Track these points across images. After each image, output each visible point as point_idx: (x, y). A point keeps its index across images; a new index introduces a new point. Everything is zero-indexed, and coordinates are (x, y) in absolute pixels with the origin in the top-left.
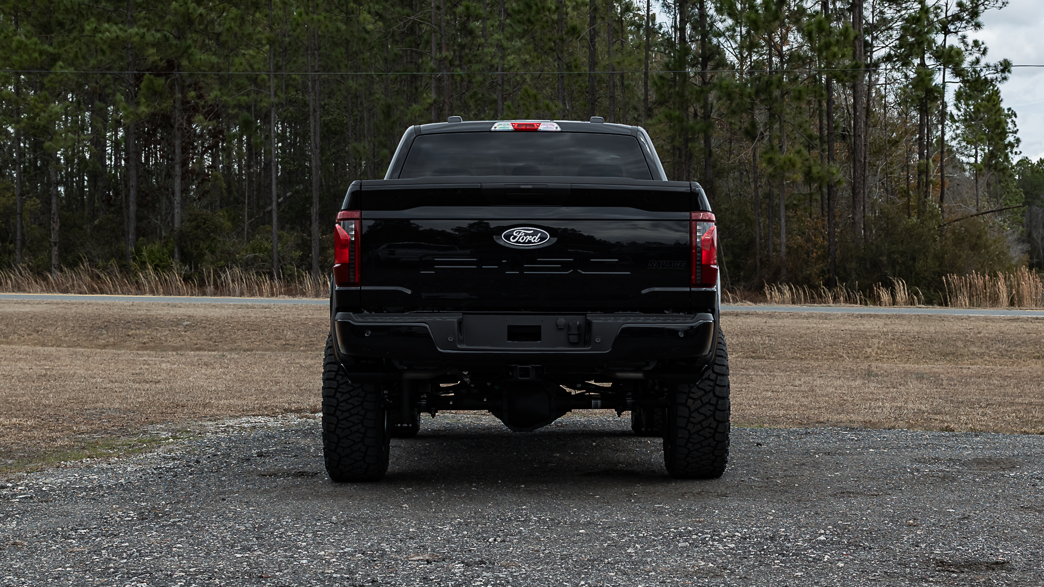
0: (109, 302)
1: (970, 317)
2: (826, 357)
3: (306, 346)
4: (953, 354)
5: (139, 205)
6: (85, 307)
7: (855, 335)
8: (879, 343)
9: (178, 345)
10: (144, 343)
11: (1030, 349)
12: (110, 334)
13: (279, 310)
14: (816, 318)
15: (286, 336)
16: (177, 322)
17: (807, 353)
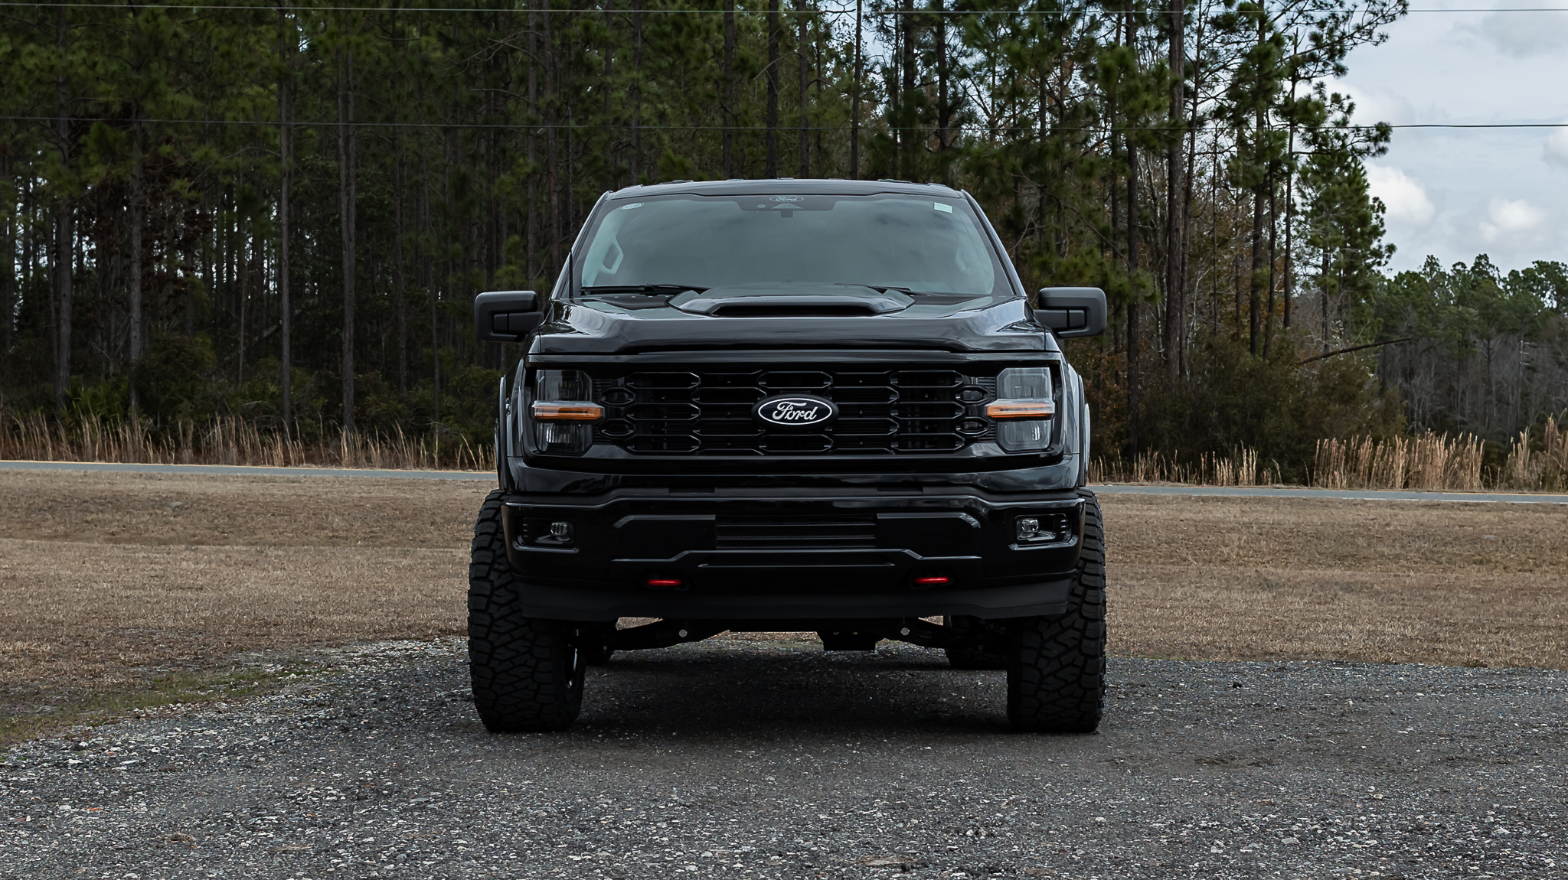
0: (48, 471)
1: (1366, 502)
2: (1161, 560)
3: (365, 539)
4: (1353, 556)
5: (74, 325)
6: (12, 478)
7: (1203, 526)
8: (1239, 539)
9: (166, 536)
10: (113, 534)
11: (1467, 550)
12: (58, 519)
13: (313, 485)
14: (1136, 502)
15: (332, 524)
16: (160, 502)
17: (1132, 554)
